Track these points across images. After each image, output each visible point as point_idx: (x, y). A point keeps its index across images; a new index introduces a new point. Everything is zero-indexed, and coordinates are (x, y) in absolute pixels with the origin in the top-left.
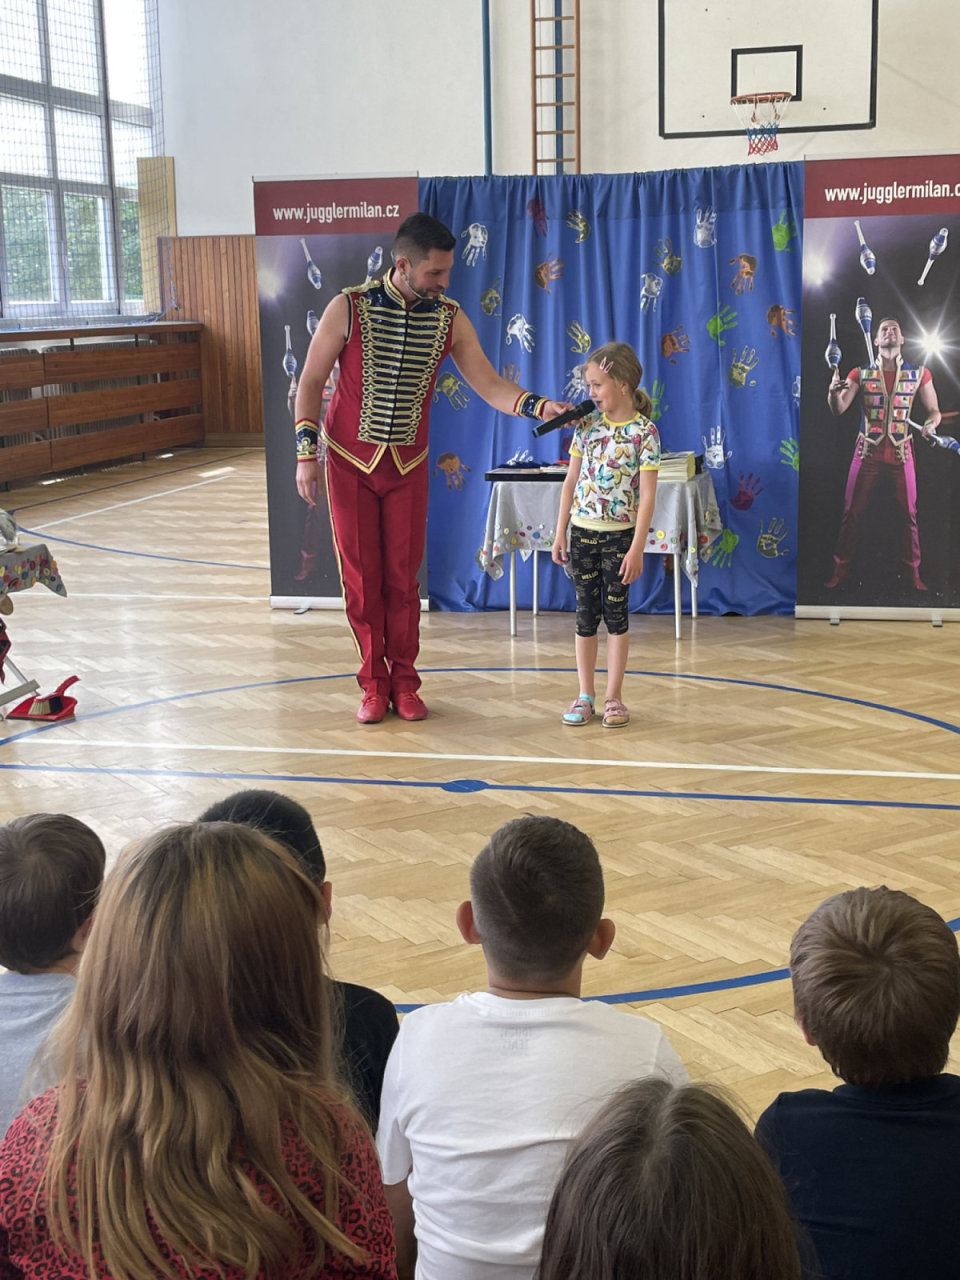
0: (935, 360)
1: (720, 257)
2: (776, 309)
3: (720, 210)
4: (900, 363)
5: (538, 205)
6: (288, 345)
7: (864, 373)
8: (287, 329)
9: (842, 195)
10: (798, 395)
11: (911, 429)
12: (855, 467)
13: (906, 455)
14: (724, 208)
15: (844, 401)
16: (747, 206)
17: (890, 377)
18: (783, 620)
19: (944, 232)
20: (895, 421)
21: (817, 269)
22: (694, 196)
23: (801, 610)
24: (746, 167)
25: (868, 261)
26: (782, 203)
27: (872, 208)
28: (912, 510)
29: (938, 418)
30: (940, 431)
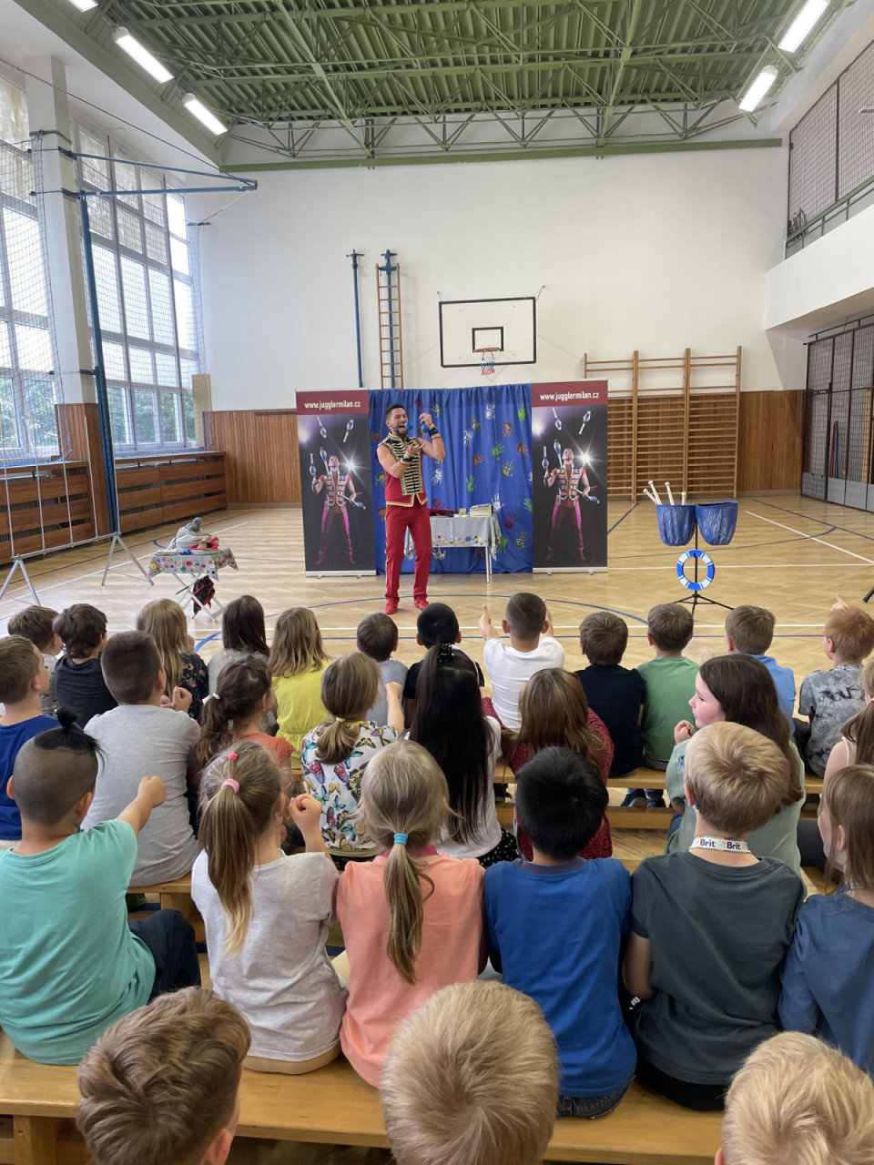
0: (587, 466)
1: (497, 423)
2: (521, 444)
3: (496, 404)
4: (573, 466)
5: (419, 402)
6: (312, 462)
7: (558, 471)
8: (312, 455)
9: (547, 397)
10: (531, 480)
11: (578, 494)
12: (556, 509)
13: (576, 504)
14: (498, 402)
15: (551, 482)
16: (507, 402)
17: (569, 472)
18: (528, 574)
19: (589, 413)
20: (572, 490)
21: (538, 428)
22: (485, 398)
23: (535, 570)
24: (507, 386)
25: (559, 424)
26: (522, 401)
27: (560, 403)
28: (580, 527)
29: (589, 488)
30: (590, 494)
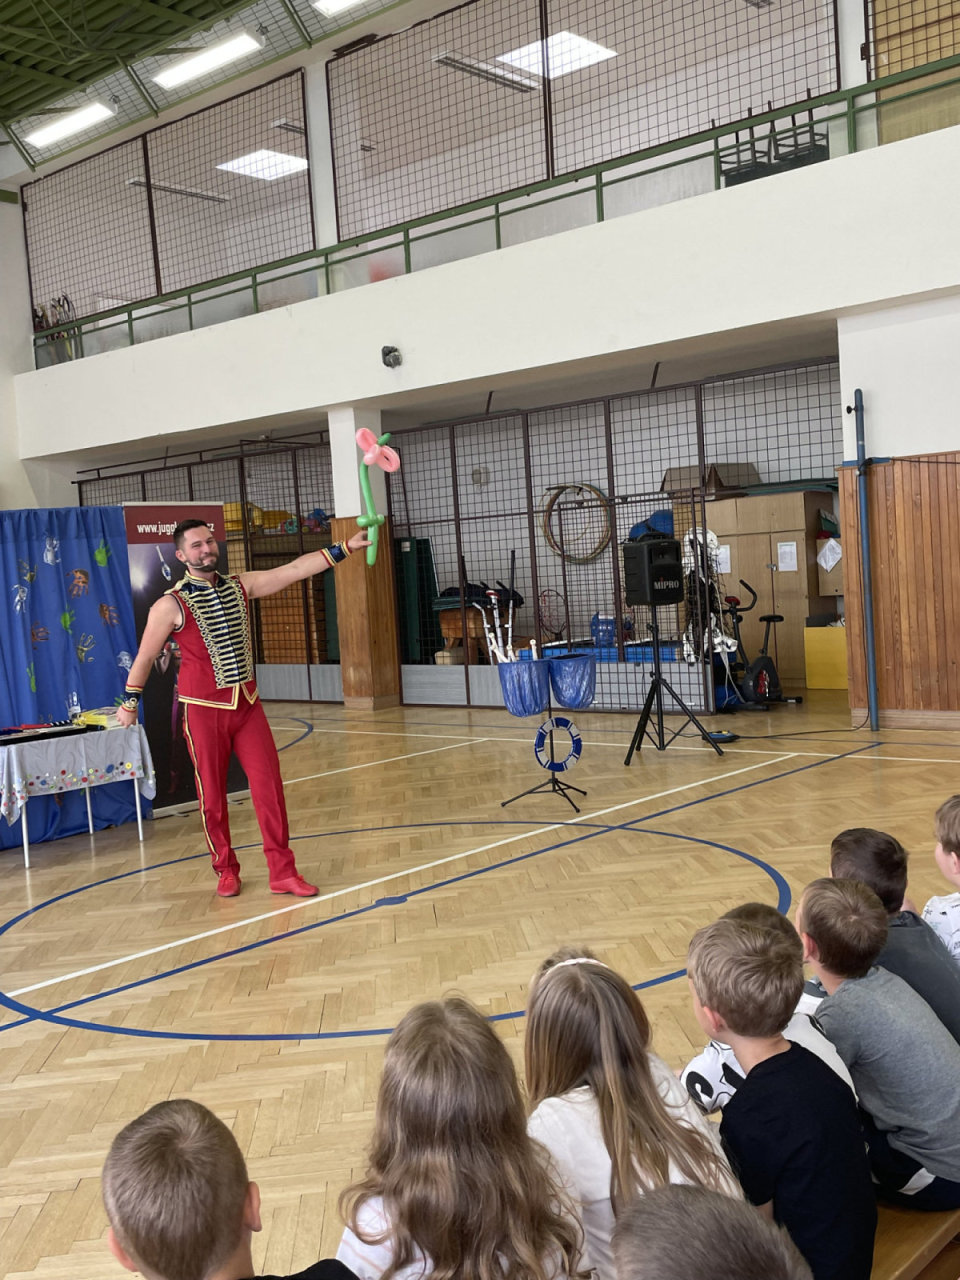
3: (61, 539)
9: (148, 529)
14: (63, 537)
21: (139, 578)
22: (43, 529)
26: (101, 534)
27: (165, 539)
